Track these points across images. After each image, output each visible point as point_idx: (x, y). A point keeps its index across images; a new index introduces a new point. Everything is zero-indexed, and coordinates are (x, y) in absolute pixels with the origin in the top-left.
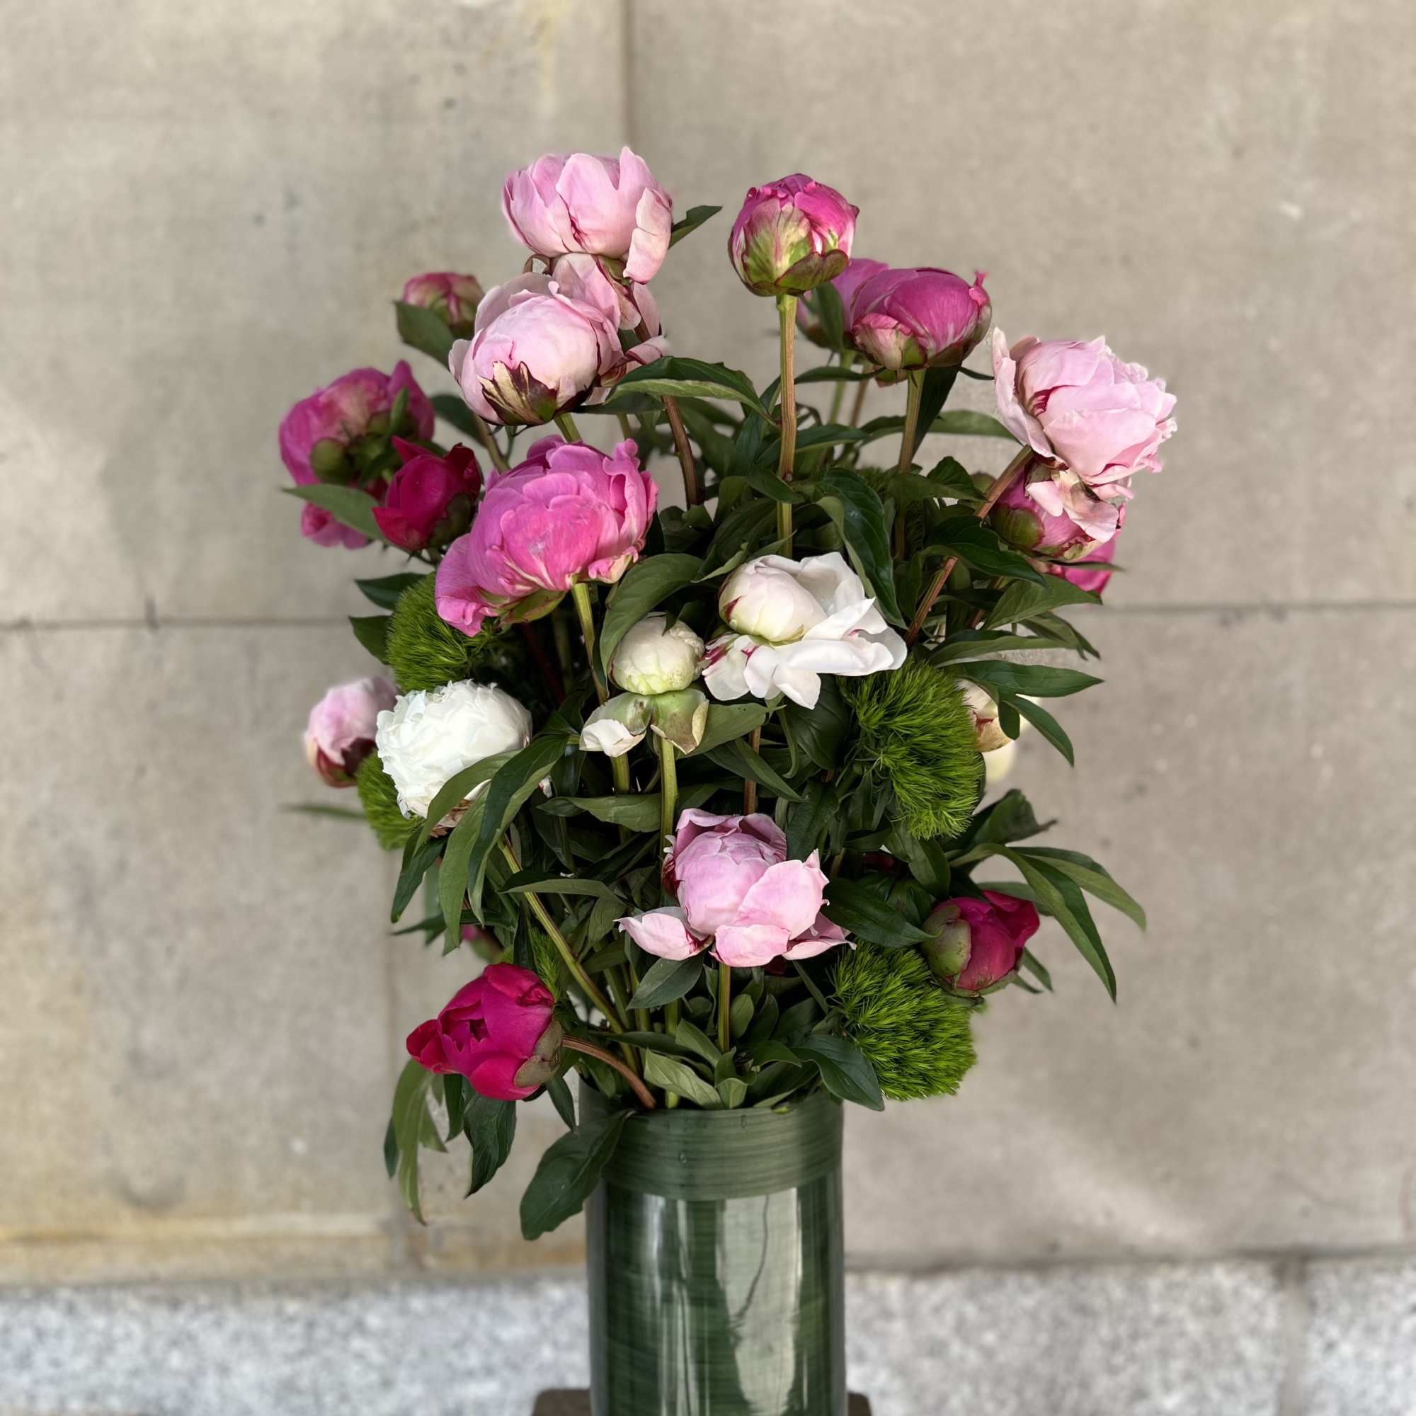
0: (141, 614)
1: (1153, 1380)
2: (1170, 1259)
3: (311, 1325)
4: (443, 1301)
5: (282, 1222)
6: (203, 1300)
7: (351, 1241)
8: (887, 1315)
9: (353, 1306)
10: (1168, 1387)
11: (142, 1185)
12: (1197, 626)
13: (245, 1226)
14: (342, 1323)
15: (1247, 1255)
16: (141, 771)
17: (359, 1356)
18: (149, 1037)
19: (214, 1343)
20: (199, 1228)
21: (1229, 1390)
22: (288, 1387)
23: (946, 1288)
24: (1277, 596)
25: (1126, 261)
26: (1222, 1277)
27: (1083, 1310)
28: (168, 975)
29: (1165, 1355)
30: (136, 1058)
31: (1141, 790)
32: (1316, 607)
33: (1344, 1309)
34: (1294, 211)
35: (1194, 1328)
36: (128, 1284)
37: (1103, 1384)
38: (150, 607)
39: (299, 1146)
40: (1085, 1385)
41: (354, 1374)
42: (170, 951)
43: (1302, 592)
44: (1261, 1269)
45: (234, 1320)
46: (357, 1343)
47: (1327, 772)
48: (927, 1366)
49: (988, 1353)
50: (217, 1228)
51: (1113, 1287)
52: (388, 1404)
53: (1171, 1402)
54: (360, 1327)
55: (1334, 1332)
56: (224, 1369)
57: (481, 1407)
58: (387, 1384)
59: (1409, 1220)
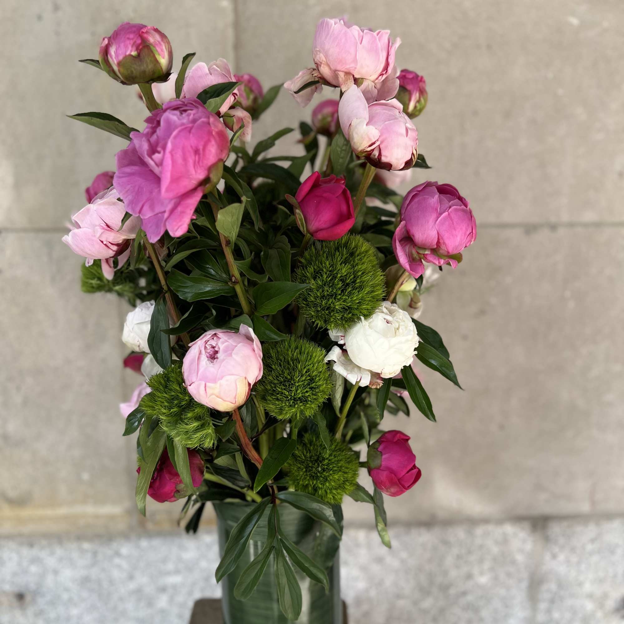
1: (476, 571)
2: (485, 521)
3: (95, 554)
4: (156, 542)
5: (78, 509)
6: (44, 542)
7: (112, 518)
8: (358, 545)
9: (115, 545)
10: (482, 573)
11: (12, 494)
12: (514, 234)
13: (63, 511)
14: (109, 552)
15: (519, 519)
17: (119, 567)
18: (11, 427)
19: (51, 562)
20: (40, 512)
21: (509, 575)
22: (85, 581)
24: (553, 219)
25: (489, 47)
26: (509, 529)
27: (446, 543)
28: (18, 399)
29: (481, 561)
30: (5, 438)
31: (482, 312)
32: (571, 225)
33: (562, 541)
34: (575, 21)
35: (495, 550)
36: (9, 537)
37: (453, 573)
39: (86, 476)
40: (445, 573)
41: (116, 574)
42: (18, 389)
43: (565, 217)
44: (527, 525)
45: (59, 551)
46: (117, 561)
47: (571, 304)
48: (376, 568)
49: (403, 561)
50: (49, 512)
51: (460, 533)
52: (132, 586)
53: (483, 580)
54: (118, 554)
55: (556, 549)
56: (56, 572)
57: (175, 587)
58: (131, 577)
59: (593, 503)
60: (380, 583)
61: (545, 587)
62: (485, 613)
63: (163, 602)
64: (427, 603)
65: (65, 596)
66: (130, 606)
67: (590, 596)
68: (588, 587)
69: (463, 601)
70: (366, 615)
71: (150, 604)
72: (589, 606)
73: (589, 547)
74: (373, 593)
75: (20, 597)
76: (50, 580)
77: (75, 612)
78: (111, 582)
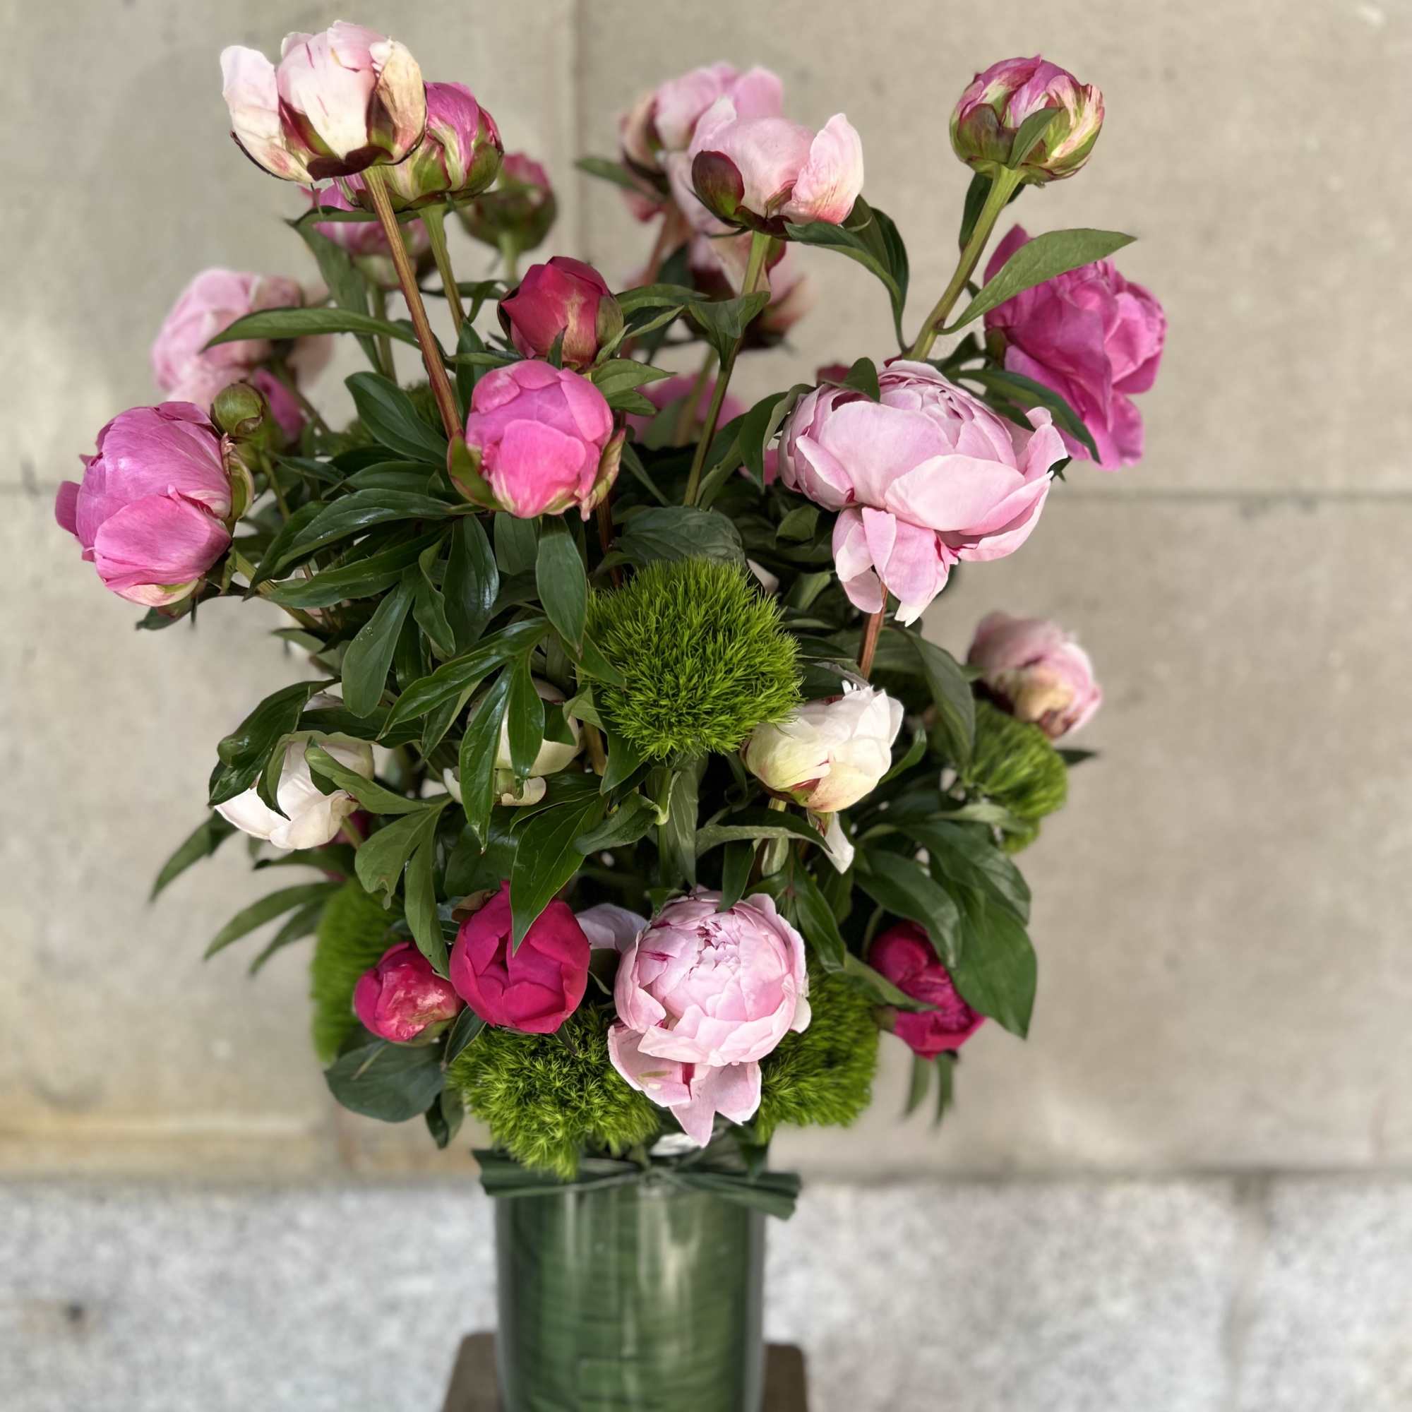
0: (17, 477)
1: (1102, 1288)
2: (1130, 1175)
3: (241, 1223)
4: (380, 1202)
5: (205, 1122)
6: (128, 1193)
7: (280, 1143)
8: (833, 1222)
9: (285, 1205)
10: (1116, 1294)
11: (58, 1084)
12: (1217, 517)
13: (171, 1125)
14: (272, 1221)
15: (1206, 1174)
16: (29, 654)
17: (295, 1254)
18: (60, 935)
19: (142, 1237)
20: (121, 1125)
21: (1178, 1299)
22: (219, 1283)
23: (897, 1199)
24: (1308, 483)
25: (1169, 75)
26: (1182, 1195)
27: (1036, 1223)
28: (72, 873)
29: (1115, 1265)
30: (44, 958)
31: (1135, 697)
32: (1350, 497)
33: (1303, 1225)
34: (1374, 16)
35: (1150, 1241)
36: (52, 1180)
37: (1051, 1292)
38: (28, 471)
39: (222, 1049)
40: (1032, 1291)
41: (288, 1269)
42: (74, 849)
43: (1336, 480)
44: (1224, 1188)
45: (162, 1215)
46: (290, 1240)
48: (873, 1276)
49: (935, 1261)
50: (139, 1126)
51: (1069, 1201)
52: (323, 1296)
53: (1121, 1308)
54: (291, 1225)
55: (1290, 1245)
56: (154, 1261)
57: (419, 1303)
58: (321, 1277)
59: (1380, 1141)
60: (882, 1310)
61: (1261, 1329)
62: (1119, 1383)
63: (391, 1333)
64: (990, 1357)
65: (174, 1315)
66: (317, 1341)
67: (1366, 1353)
68: (1360, 1334)
69: (1071, 1355)
70: (850, 1378)
71: (363, 1337)
72: (1362, 1375)
73: (1368, 1242)
74: (866, 1330)
75: (75, 1313)
76: (141, 1278)
77: (194, 1349)
78: (278, 1287)
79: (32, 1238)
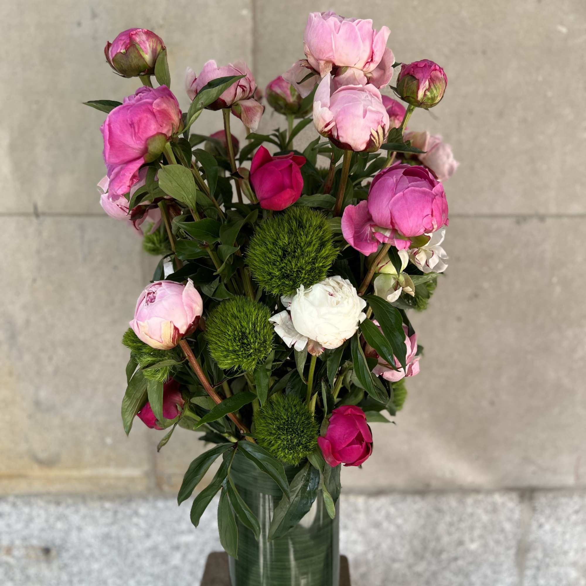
0: (31, 210)
2: (476, 491)
3: (116, 513)
5: (102, 471)
6: (70, 501)
7: (132, 480)
8: (357, 511)
9: (133, 505)
10: (472, 540)
11: (42, 455)
12: (506, 224)
13: (87, 472)
14: (129, 512)
15: (508, 489)
16: (34, 280)
17: (137, 525)
18: (43, 394)
19: (75, 519)
20: (67, 473)
21: (498, 542)
22: (106, 537)
23: (383, 501)
24: (542, 211)
25: (484, 52)
26: (498, 498)
27: (439, 511)
28: (50, 369)
29: (472, 528)
30: (37, 403)
31: (476, 296)
32: (559, 216)
33: (548, 511)
34: (564, 30)
35: (485, 518)
36: (38, 495)
37: (446, 539)
38: (35, 207)
39: (109, 441)
40: (438, 539)
41: (134, 531)
42: (50, 359)
43: (553, 209)
44: (514, 496)
45: (83, 510)
46: (135, 520)
47: (558, 290)
48: (373, 533)
49: (398, 527)
50: (75, 473)
51: (452, 501)
52: (149, 543)
53: (473, 546)
54: (136, 513)
55: (542, 520)
56: (79, 529)
57: (187, 545)
58: (148, 536)
59: (578, 477)
60: (378, 546)
61: (531, 555)
62: (474, 578)
63: (176, 559)
64: (421, 567)
65: (87, 551)
66: (146, 562)
67: (574, 564)
68: (572, 556)
69: (454, 566)
70: (364, 576)
71: (164, 561)
72: (573, 574)
73: (574, 518)
74: (370, 556)
75: (47, 551)
76: (74, 536)
77: (96, 566)
78: (130, 540)
79: (30, 520)
